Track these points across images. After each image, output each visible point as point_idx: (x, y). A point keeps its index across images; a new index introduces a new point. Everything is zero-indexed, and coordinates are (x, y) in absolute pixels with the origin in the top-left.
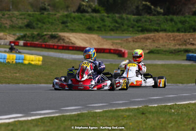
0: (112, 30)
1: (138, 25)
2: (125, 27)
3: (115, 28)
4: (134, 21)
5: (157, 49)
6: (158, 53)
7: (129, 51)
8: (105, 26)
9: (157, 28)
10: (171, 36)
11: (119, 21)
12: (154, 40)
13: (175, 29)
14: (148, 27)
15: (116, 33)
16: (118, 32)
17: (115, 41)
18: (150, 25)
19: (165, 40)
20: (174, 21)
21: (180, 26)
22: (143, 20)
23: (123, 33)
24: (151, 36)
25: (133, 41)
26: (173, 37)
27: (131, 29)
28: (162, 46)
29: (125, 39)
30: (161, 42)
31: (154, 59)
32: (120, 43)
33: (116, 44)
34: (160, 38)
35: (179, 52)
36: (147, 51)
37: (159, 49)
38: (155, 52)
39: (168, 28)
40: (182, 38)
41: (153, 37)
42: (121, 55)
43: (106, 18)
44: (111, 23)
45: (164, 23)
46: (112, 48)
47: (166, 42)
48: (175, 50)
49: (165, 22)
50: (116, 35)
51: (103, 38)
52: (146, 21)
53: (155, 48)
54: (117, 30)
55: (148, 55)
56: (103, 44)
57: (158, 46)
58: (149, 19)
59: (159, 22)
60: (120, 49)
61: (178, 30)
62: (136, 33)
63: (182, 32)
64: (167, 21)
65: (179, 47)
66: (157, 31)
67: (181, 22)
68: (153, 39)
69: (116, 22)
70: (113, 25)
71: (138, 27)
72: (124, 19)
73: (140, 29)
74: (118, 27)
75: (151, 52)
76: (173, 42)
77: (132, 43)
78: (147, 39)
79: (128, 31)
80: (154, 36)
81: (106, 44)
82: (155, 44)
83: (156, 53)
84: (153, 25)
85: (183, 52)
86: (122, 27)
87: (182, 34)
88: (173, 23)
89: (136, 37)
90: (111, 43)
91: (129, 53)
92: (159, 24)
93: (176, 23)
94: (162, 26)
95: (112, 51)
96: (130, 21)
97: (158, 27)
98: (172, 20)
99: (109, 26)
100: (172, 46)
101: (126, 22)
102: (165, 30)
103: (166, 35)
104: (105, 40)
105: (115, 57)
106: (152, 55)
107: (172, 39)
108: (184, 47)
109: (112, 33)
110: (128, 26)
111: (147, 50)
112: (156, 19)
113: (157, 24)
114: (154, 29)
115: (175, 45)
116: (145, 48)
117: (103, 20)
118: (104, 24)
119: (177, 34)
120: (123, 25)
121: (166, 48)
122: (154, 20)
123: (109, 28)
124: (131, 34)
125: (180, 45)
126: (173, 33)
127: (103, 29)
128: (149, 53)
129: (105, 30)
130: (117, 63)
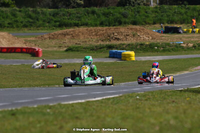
0: (25, 26)
1: (55, 20)
2: (41, 22)
3: (28, 24)
4: (50, 15)
5: (77, 46)
6: (78, 51)
7: (44, 49)
8: (17, 21)
9: (77, 22)
10: (93, 31)
11: (34, 15)
12: (73, 36)
13: (98, 23)
14: (66, 21)
15: (30, 29)
16: (32, 28)
17: (29, 39)
18: (69, 19)
19: (85, 36)
20: (96, 14)
21: (103, 18)
22: (61, 13)
23: (38, 30)
24: (70, 32)
25: (50, 38)
26: (95, 31)
27: (47, 24)
28: (83, 42)
29: (40, 36)
30: (82, 38)
31: (73, 57)
32: (34, 41)
33: (30, 42)
34: (80, 34)
35: (101, 48)
36: (65, 49)
37: (79, 45)
38: (74, 49)
39: (90, 22)
40: (106, 32)
41: (72, 33)
42: (35, 54)
43: (18, 13)
44: (25, 18)
45: (85, 17)
46: (24, 46)
47: (87, 38)
48: (96, 47)
49: (86, 15)
50: (30, 31)
51: (14, 36)
52: (64, 15)
53: (74, 45)
54: (31, 25)
55: (65, 53)
56: (14, 43)
57: (78, 43)
58: (68, 12)
59: (79, 15)
60: (33, 48)
61: (102, 24)
62: (54, 29)
63: (106, 25)
64: (88, 13)
65: (102, 43)
66: (77, 25)
67: (104, 14)
68: (72, 34)
69: (30, 17)
70: (26, 21)
71: (55, 22)
72: (39, 13)
73: (58, 23)
74: (32, 22)
75: (69, 50)
76: (96, 37)
77: (48, 41)
78: (65, 35)
79: (44, 27)
80: (73, 31)
81: (18, 43)
82: (74, 41)
83: (74, 51)
84: (72, 19)
85: (105, 49)
86: (37, 22)
87: (105, 28)
88: (95, 15)
89: (53, 33)
90: (24, 41)
91: (44, 52)
92: (79, 18)
93: (99, 16)
94: (83, 20)
95: (25, 50)
96: (46, 15)
97: (79, 21)
98: (93, 13)
99: (22, 22)
100: (94, 42)
101: (41, 16)
102: (86, 25)
103: (87, 30)
104: (16, 38)
105: (28, 56)
106: (71, 53)
107: (93, 34)
108: (108, 43)
109: (26, 30)
110: (44, 21)
111: (65, 47)
112: (75, 12)
113: (77, 17)
114: (74, 23)
115: (98, 41)
116: (63, 45)
117: (14, 15)
118: (16, 19)
119: (100, 28)
120: (37, 20)
121: (87, 45)
122: (73, 13)
123: (22, 24)
124: (47, 30)
125: (102, 41)
126: (95, 28)
127: (15, 26)
128: (67, 51)
129: (18, 27)
130: (30, 64)
